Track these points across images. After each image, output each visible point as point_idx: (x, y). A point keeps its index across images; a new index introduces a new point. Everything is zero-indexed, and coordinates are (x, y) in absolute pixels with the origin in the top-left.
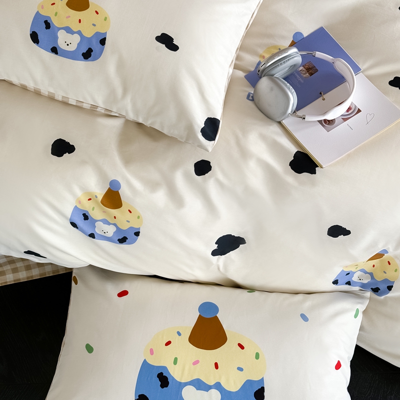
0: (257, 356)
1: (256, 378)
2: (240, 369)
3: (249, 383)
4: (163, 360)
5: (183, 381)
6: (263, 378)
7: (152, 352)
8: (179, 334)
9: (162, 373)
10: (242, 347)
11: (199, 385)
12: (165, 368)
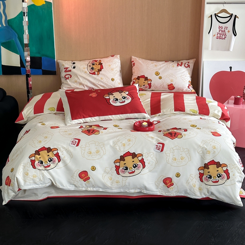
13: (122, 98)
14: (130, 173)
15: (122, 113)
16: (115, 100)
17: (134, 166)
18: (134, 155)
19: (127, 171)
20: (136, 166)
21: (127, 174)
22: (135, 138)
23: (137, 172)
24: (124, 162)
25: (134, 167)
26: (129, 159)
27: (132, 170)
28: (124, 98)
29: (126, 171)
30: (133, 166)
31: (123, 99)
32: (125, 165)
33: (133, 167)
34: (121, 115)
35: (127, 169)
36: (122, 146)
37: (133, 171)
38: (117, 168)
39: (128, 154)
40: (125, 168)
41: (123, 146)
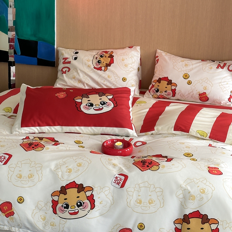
13: (101, 103)
14: (71, 214)
15: (95, 125)
16: (89, 105)
17: (79, 204)
18: (81, 188)
19: (68, 210)
20: (81, 205)
21: (66, 215)
22: (90, 162)
23: (81, 213)
24: (65, 197)
25: (78, 206)
26: (72, 192)
27: (75, 209)
28: (104, 103)
29: (65, 209)
30: (77, 204)
31: (101, 105)
32: (66, 201)
33: (76, 206)
34: (93, 127)
35: (67, 207)
36: (66, 172)
37: (76, 211)
38: (55, 204)
39: (73, 185)
40: (65, 206)
41: (69, 172)
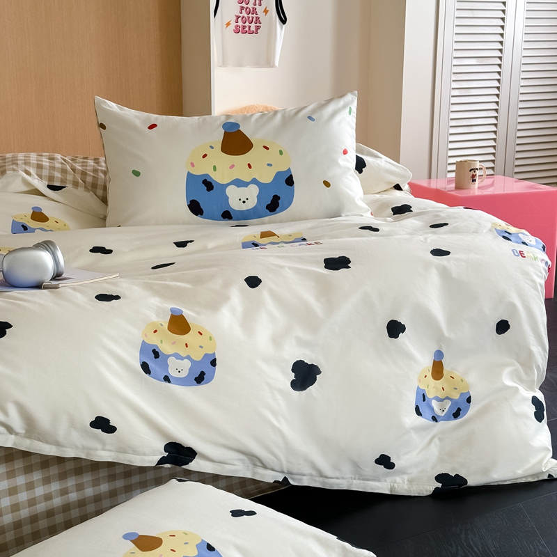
0: (281, 153)
1: (284, 169)
2: (270, 165)
3: (279, 174)
4: (203, 169)
5: (225, 182)
6: (289, 169)
7: (193, 165)
8: (212, 147)
9: (205, 180)
10: (267, 148)
11: (239, 183)
12: (207, 175)
